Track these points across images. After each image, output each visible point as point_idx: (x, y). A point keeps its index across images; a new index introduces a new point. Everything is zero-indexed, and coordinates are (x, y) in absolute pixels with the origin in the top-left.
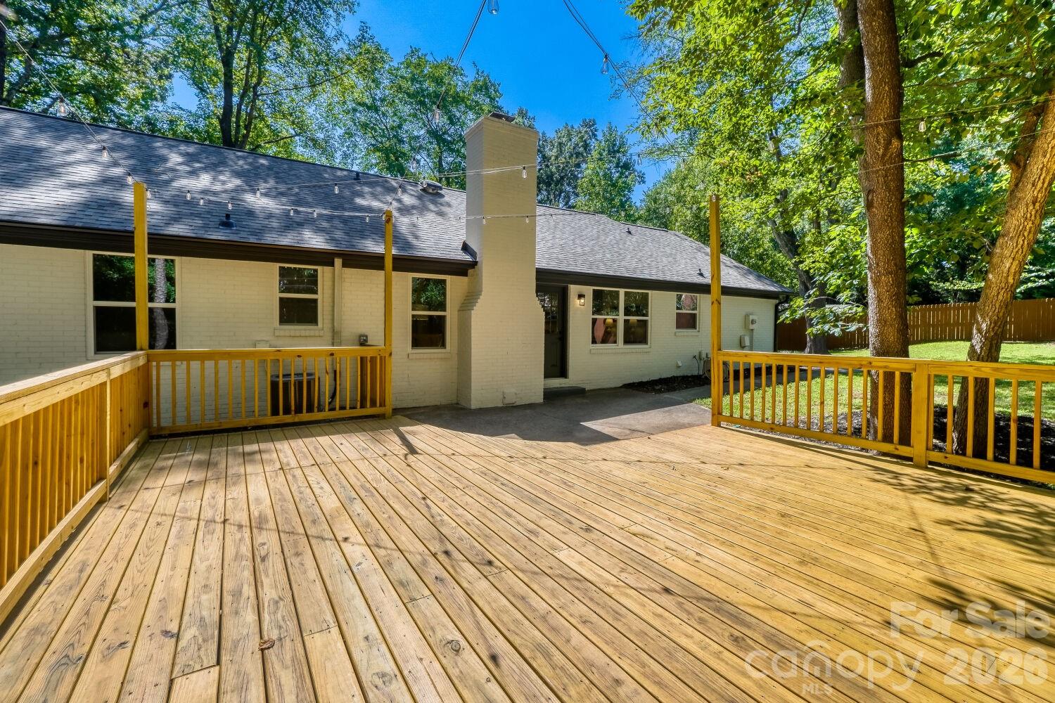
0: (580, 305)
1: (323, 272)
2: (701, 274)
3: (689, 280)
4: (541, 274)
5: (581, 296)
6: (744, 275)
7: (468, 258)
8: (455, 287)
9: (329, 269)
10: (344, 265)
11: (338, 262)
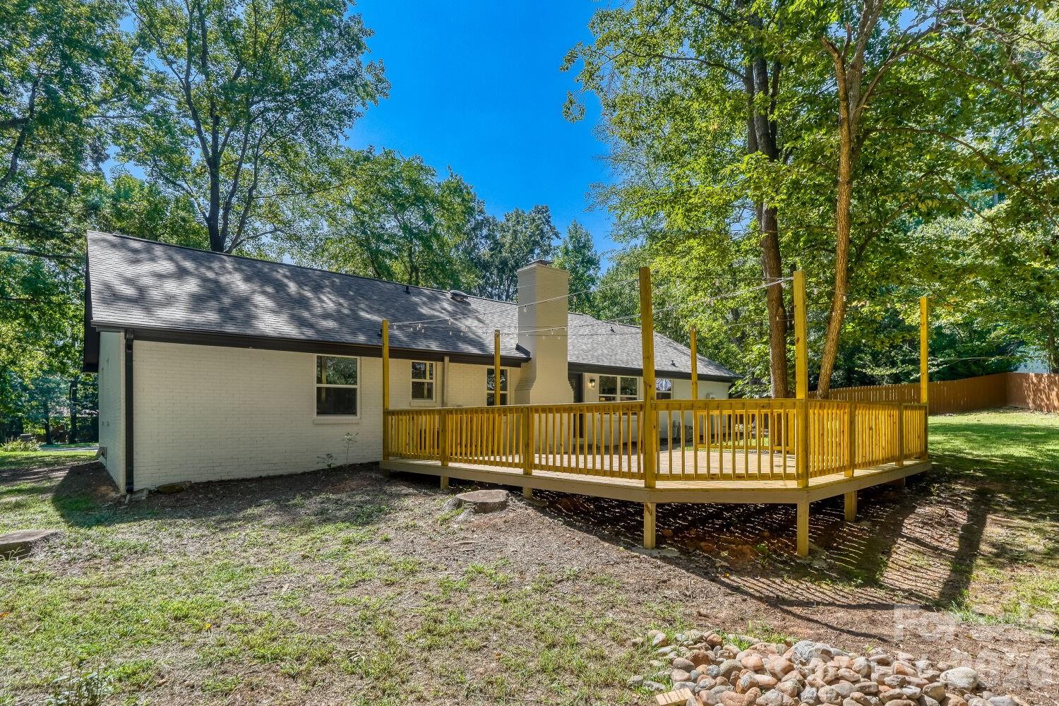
0: (591, 386)
1: (437, 366)
2: (673, 364)
3: (666, 369)
4: (571, 365)
5: (592, 381)
6: (705, 366)
7: (523, 356)
8: (513, 374)
9: (439, 363)
10: (451, 361)
11: (447, 359)
